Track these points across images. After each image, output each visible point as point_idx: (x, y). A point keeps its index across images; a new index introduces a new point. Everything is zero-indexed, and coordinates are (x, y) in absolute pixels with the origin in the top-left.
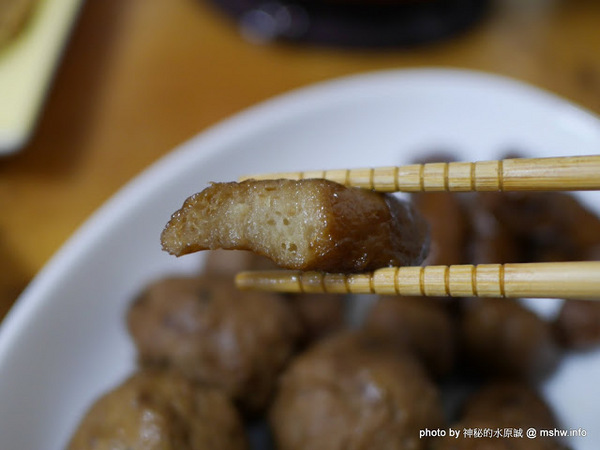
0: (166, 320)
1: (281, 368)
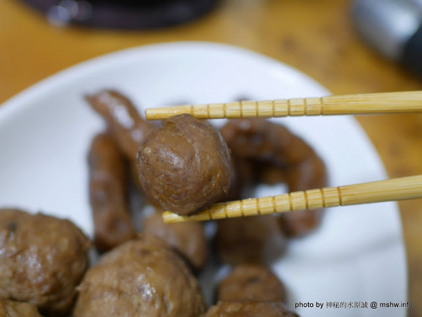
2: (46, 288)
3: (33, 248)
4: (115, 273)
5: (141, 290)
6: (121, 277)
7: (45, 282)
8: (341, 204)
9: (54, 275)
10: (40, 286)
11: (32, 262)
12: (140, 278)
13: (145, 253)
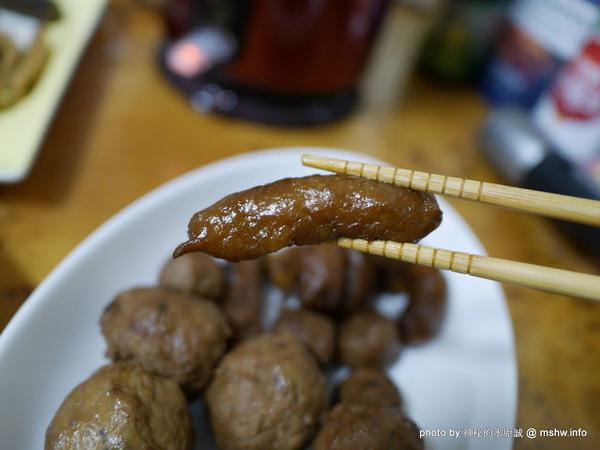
0: (132, 325)
1: (216, 363)
2: (188, 369)
3: (180, 331)
4: (254, 361)
5: (276, 381)
6: (258, 366)
7: (187, 363)
8: (468, 272)
9: (197, 356)
10: (183, 365)
11: (178, 342)
12: (277, 369)
13: (282, 346)
